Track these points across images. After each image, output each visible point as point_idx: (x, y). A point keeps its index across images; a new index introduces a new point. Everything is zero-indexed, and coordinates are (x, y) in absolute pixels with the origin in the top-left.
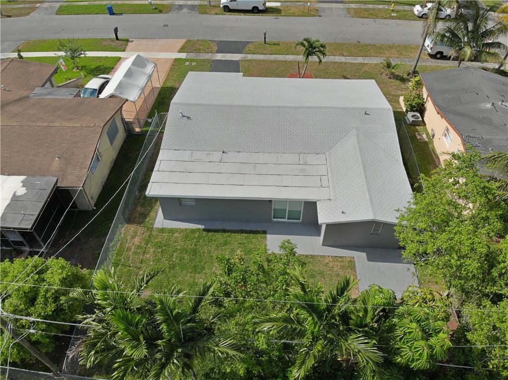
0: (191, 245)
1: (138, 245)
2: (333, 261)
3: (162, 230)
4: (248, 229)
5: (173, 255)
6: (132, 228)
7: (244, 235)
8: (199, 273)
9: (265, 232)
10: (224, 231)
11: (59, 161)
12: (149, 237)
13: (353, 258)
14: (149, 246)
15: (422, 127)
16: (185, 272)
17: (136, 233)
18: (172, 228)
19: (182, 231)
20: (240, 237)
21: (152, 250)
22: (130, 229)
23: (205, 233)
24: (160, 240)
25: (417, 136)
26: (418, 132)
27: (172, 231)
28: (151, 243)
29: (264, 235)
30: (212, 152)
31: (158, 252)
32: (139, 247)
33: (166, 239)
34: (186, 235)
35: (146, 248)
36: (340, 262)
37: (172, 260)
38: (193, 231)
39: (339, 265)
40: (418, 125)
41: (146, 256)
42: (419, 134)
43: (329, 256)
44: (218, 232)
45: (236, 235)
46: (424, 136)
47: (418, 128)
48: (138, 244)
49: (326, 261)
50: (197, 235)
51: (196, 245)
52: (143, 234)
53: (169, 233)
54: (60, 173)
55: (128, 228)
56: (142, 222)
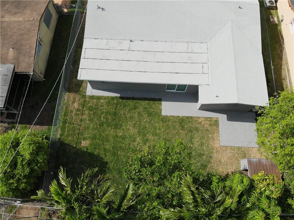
0: (112, 109)
1: (77, 109)
2: (205, 121)
3: (92, 97)
4: (150, 97)
5: (101, 117)
6: (72, 95)
7: (147, 101)
8: (119, 129)
9: (160, 100)
10: (133, 99)
11: (13, 51)
12: (84, 102)
13: (218, 118)
14: (84, 109)
15: (274, 11)
16: (110, 128)
17: (74, 99)
18: (99, 96)
19: (105, 98)
20: (144, 103)
21: (87, 112)
22: (71, 96)
23: (120, 100)
24: (92, 105)
25: (271, 18)
26: (272, 15)
27: (99, 98)
28: (85, 107)
29: (160, 102)
30: (122, 41)
31: (91, 114)
32: (78, 110)
33: (96, 104)
34: (108, 101)
35: (83, 111)
36: (209, 121)
37: (101, 120)
38: (113, 98)
39: (208, 123)
40: (272, 9)
41: (83, 116)
42: (272, 17)
43: (202, 117)
44: (130, 100)
45: (142, 101)
46: (276, 19)
47: (272, 11)
48: (77, 107)
49: (200, 121)
50: (115, 102)
51: (115, 109)
52: (80, 100)
53: (97, 99)
54: (16, 61)
55: (69, 95)
56: (78, 91)
